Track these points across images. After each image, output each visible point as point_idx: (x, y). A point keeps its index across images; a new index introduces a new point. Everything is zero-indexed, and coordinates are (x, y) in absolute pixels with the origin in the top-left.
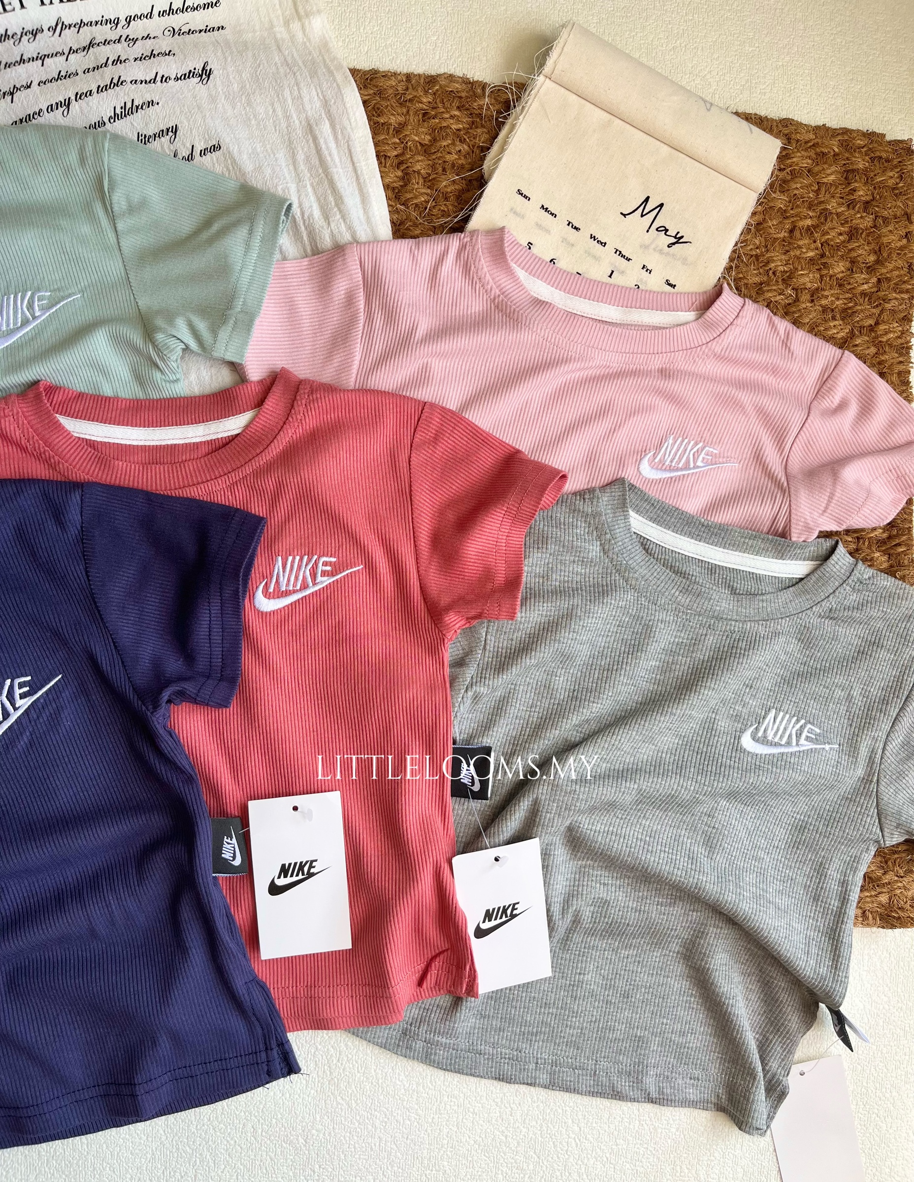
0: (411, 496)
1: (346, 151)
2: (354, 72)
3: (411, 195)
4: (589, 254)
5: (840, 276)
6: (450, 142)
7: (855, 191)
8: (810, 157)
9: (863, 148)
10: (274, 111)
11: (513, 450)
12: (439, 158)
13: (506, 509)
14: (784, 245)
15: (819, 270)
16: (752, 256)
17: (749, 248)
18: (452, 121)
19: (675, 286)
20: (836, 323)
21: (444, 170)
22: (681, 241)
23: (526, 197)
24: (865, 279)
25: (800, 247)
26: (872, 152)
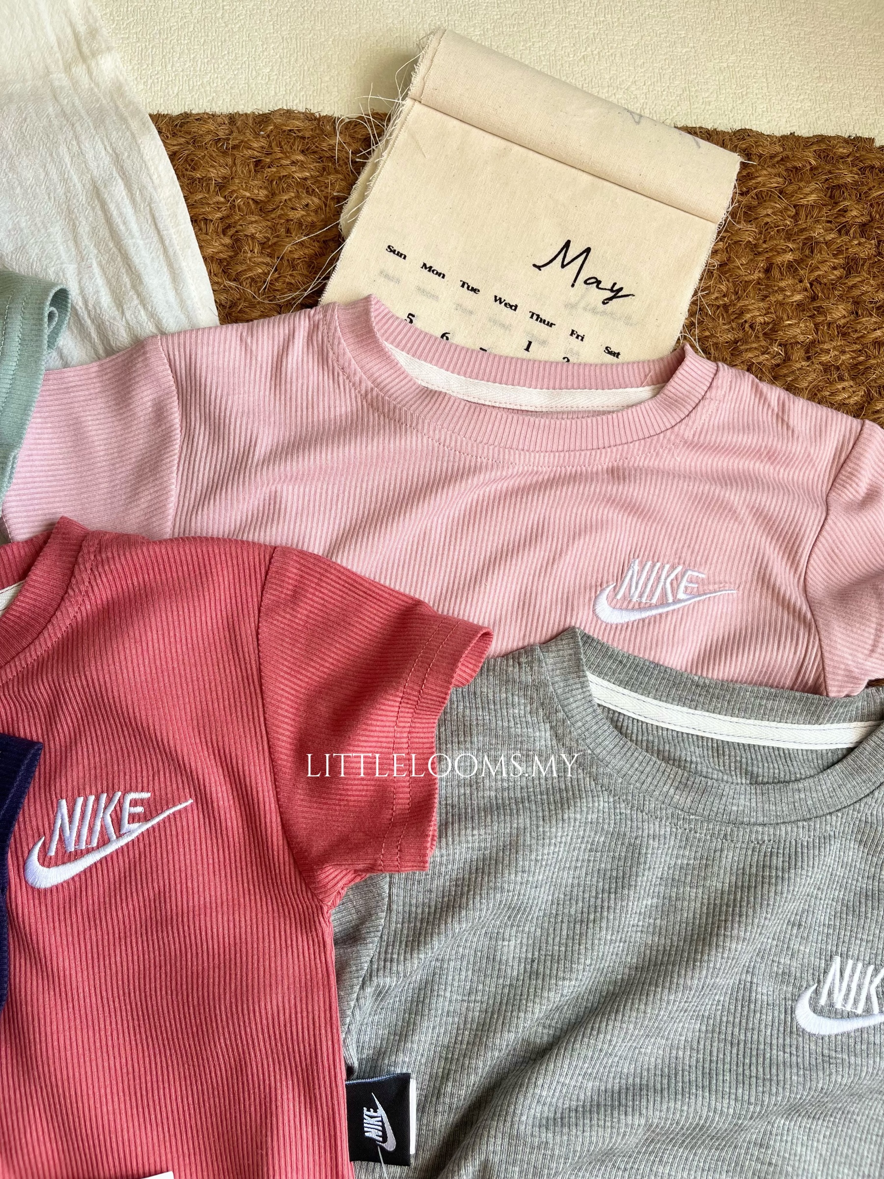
0: (261, 685)
1: (148, 216)
2: (156, 118)
3: (244, 267)
4: (495, 322)
5: (842, 322)
6: (293, 194)
7: (845, 212)
8: (779, 175)
9: (848, 156)
10: (47, 174)
11: (410, 601)
12: (280, 217)
13: (401, 695)
14: (760, 289)
15: (812, 317)
16: (718, 307)
17: (713, 297)
18: (294, 168)
19: (619, 354)
20: (846, 384)
21: (288, 231)
22: (620, 294)
23: (400, 255)
24: (876, 323)
25: (782, 290)
26: (861, 161)
